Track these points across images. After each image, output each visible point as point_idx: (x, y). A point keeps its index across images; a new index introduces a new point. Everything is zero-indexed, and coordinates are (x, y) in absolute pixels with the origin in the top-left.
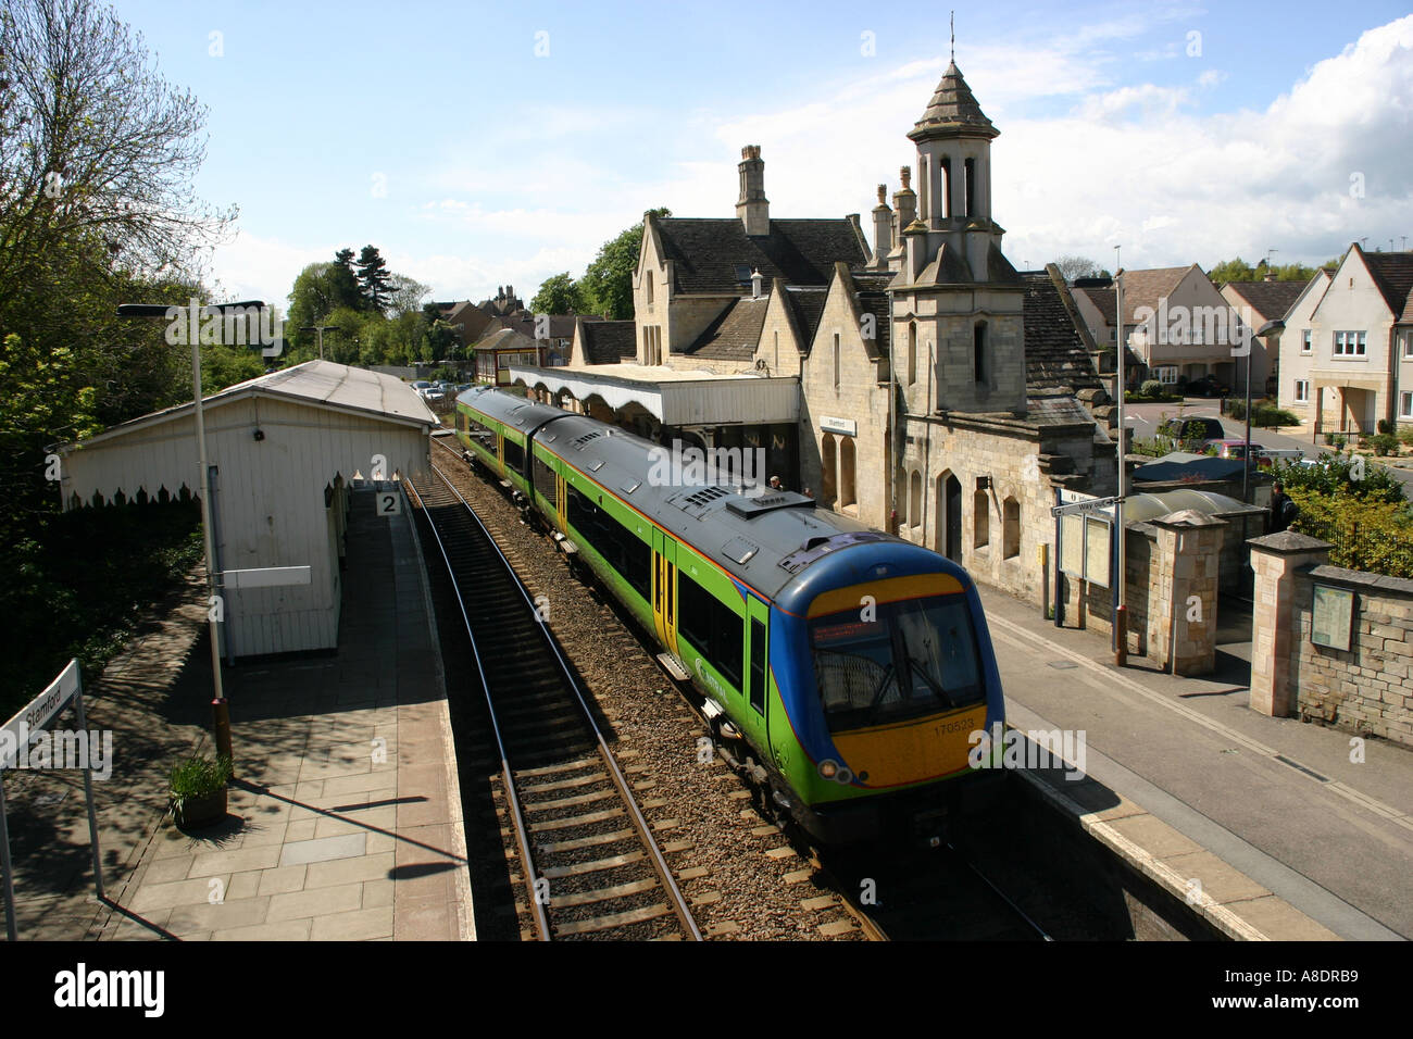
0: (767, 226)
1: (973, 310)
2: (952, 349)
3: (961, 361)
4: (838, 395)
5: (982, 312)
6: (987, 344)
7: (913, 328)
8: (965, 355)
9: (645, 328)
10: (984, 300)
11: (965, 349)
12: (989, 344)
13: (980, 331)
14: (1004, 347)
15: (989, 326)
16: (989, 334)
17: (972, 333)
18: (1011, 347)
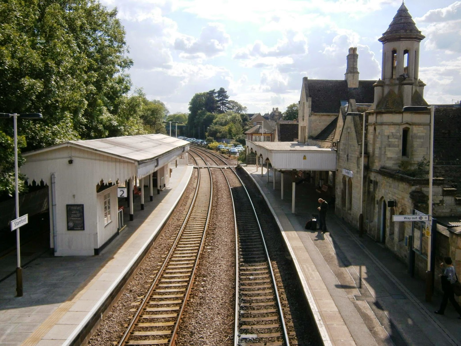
0: (358, 84)
1: (402, 122)
2: (390, 140)
3: (394, 146)
4: (348, 159)
5: (407, 123)
6: (409, 138)
7: (375, 129)
8: (396, 143)
9: (301, 127)
10: (408, 117)
11: (397, 140)
12: (410, 138)
13: (406, 132)
14: (418, 140)
15: (410, 130)
16: (410, 134)
17: (401, 133)
18: (422, 140)
